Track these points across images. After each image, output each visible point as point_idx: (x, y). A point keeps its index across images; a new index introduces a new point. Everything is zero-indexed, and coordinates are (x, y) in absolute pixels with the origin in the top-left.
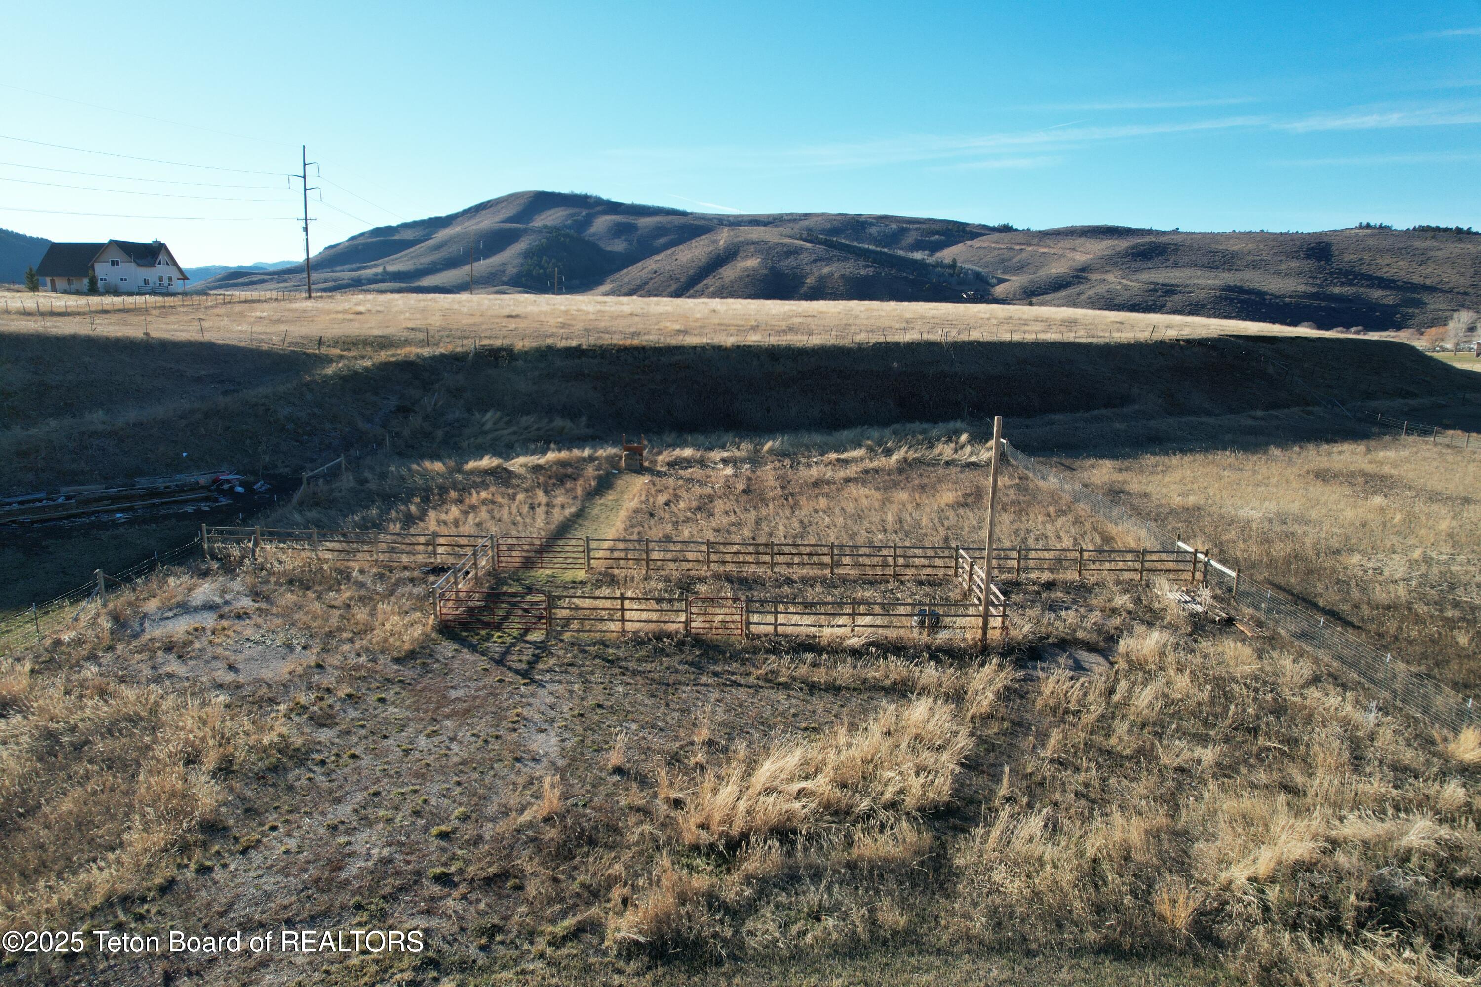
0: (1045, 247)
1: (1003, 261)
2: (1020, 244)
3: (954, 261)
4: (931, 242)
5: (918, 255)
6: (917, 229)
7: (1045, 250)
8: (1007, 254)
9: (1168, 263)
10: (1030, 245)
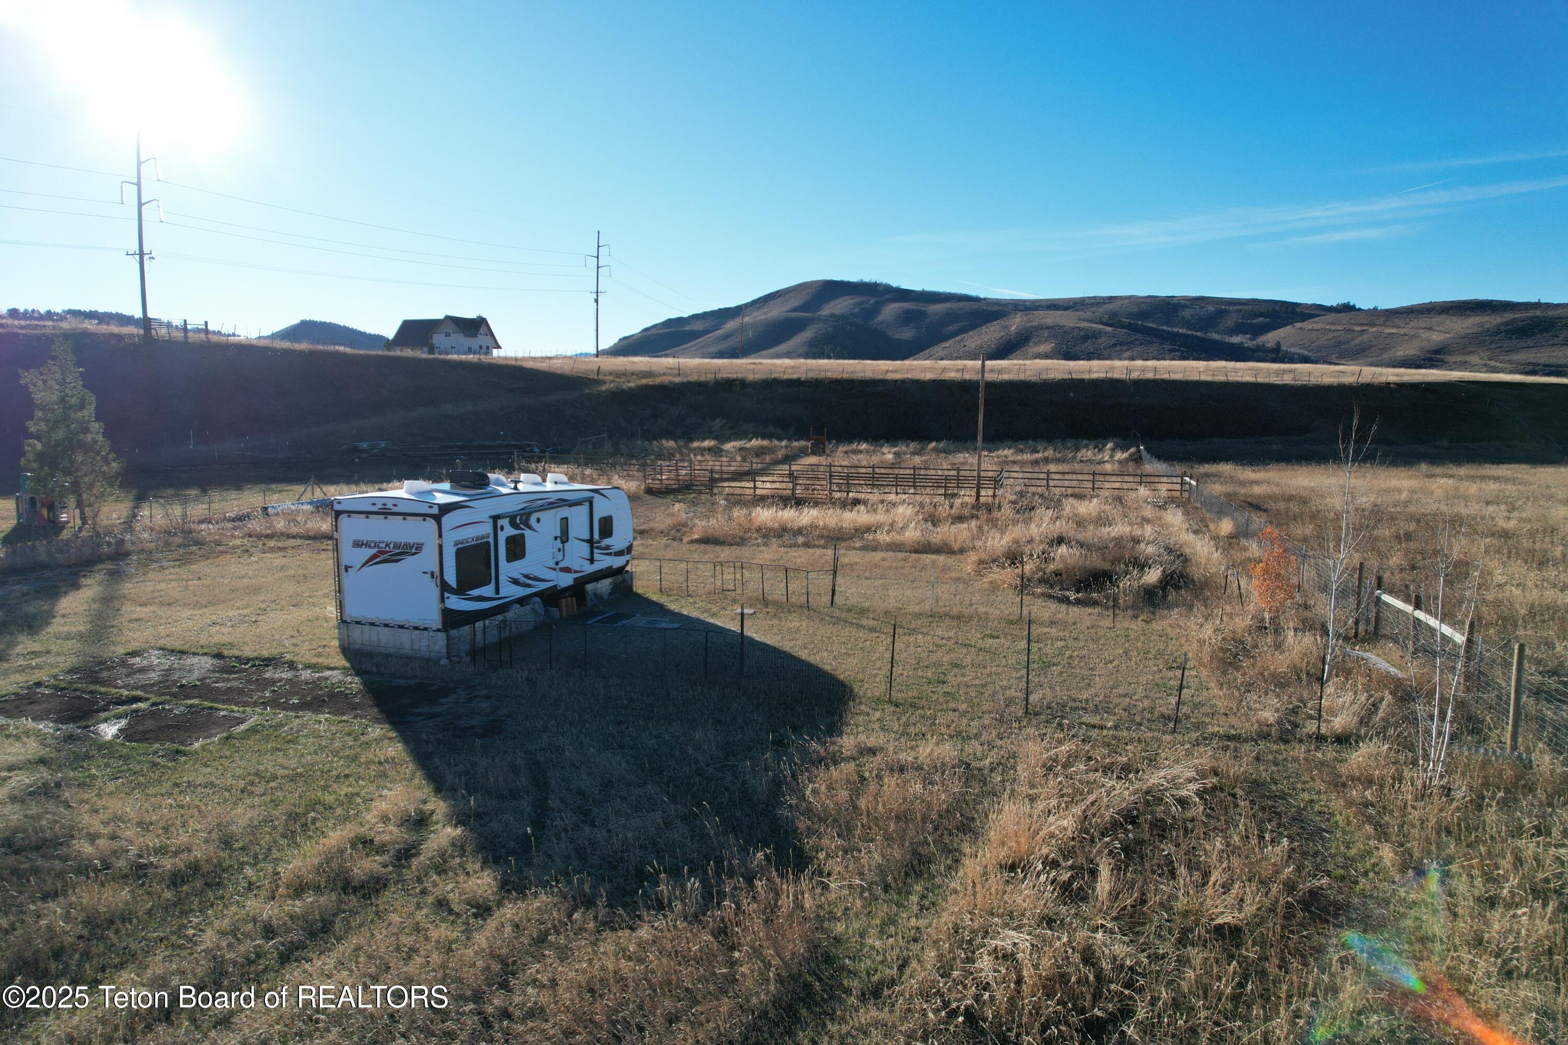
0: (1393, 327)
1: (1340, 344)
2: (1362, 325)
4: (1254, 325)
5: (1235, 339)
6: (1239, 311)
7: (1393, 331)
8: (1345, 337)
10: (1374, 325)
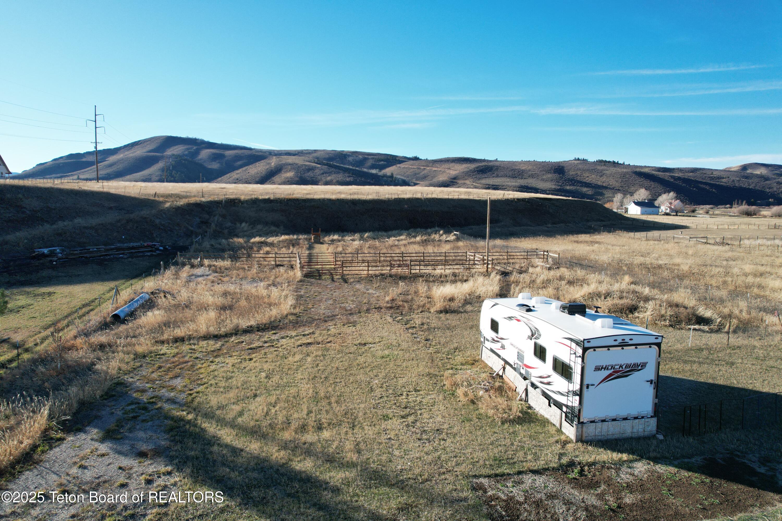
0: (436, 167)
1: (416, 174)
3: (392, 174)
4: (379, 165)
5: (374, 171)
6: (372, 158)
7: (436, 169)
8: (417, 171)
9: (494, 175)
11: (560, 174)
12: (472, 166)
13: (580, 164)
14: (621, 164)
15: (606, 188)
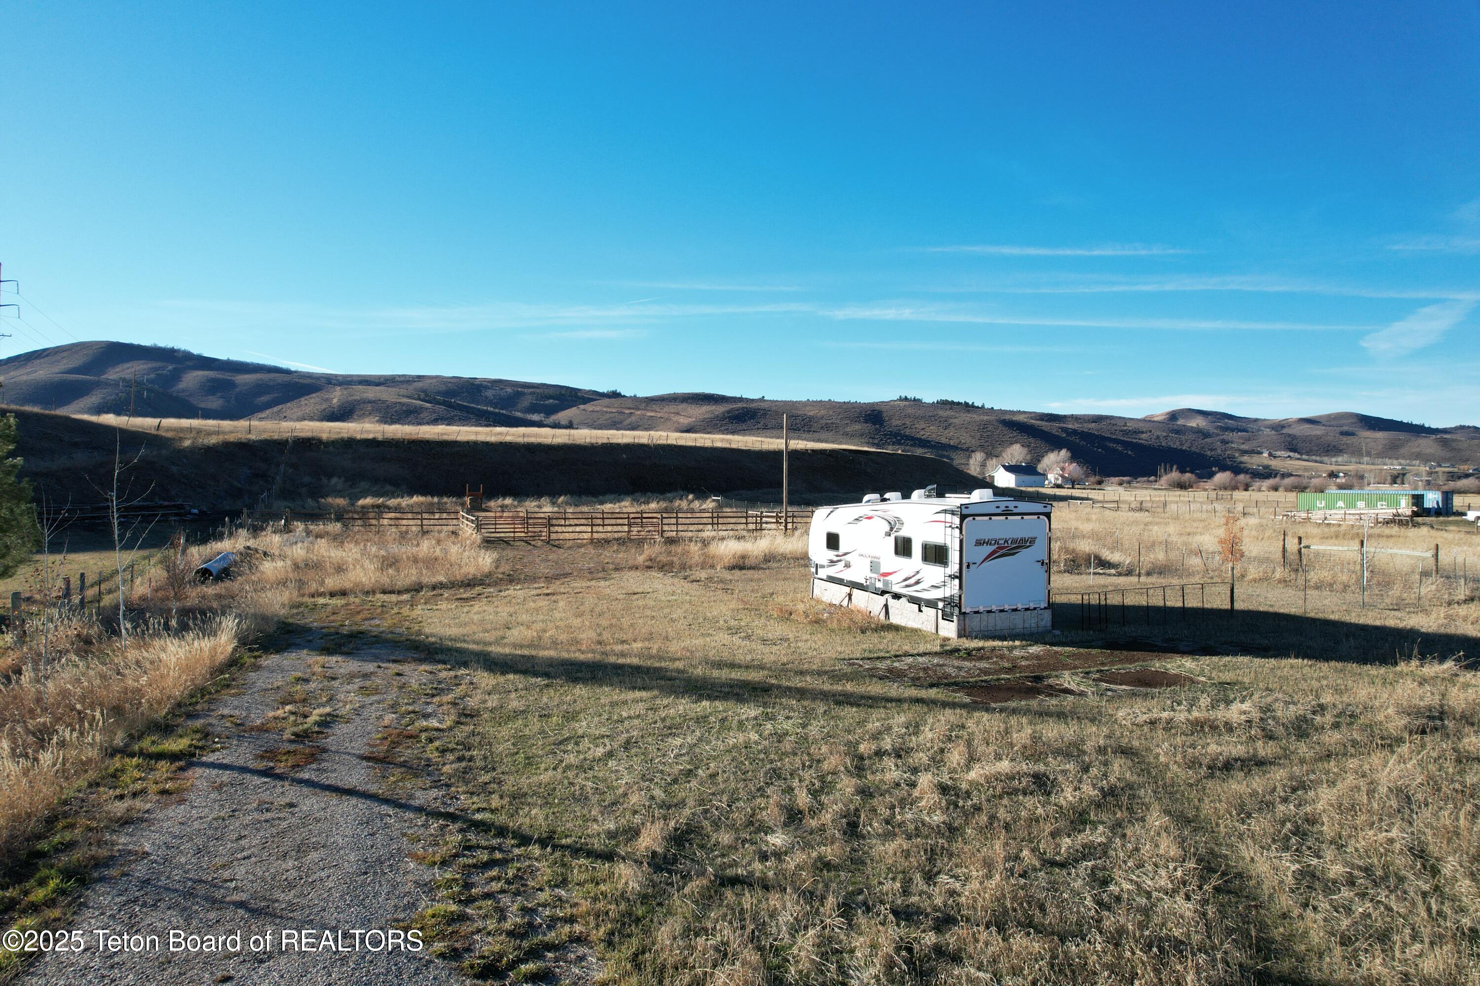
0: (652, 411)
2: (630, 408)
3: (571, 422)
4: (546, 406)
5: (535, 417)
7: (652, 414)
8: (618, 418)
9: (759, 426)
10: (638, 409)
11: (875, 425)
12: (720, 409)
13: (910, 406)
14: (978, 407)
15: (955, 448)
